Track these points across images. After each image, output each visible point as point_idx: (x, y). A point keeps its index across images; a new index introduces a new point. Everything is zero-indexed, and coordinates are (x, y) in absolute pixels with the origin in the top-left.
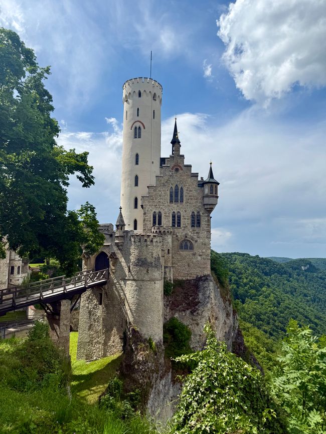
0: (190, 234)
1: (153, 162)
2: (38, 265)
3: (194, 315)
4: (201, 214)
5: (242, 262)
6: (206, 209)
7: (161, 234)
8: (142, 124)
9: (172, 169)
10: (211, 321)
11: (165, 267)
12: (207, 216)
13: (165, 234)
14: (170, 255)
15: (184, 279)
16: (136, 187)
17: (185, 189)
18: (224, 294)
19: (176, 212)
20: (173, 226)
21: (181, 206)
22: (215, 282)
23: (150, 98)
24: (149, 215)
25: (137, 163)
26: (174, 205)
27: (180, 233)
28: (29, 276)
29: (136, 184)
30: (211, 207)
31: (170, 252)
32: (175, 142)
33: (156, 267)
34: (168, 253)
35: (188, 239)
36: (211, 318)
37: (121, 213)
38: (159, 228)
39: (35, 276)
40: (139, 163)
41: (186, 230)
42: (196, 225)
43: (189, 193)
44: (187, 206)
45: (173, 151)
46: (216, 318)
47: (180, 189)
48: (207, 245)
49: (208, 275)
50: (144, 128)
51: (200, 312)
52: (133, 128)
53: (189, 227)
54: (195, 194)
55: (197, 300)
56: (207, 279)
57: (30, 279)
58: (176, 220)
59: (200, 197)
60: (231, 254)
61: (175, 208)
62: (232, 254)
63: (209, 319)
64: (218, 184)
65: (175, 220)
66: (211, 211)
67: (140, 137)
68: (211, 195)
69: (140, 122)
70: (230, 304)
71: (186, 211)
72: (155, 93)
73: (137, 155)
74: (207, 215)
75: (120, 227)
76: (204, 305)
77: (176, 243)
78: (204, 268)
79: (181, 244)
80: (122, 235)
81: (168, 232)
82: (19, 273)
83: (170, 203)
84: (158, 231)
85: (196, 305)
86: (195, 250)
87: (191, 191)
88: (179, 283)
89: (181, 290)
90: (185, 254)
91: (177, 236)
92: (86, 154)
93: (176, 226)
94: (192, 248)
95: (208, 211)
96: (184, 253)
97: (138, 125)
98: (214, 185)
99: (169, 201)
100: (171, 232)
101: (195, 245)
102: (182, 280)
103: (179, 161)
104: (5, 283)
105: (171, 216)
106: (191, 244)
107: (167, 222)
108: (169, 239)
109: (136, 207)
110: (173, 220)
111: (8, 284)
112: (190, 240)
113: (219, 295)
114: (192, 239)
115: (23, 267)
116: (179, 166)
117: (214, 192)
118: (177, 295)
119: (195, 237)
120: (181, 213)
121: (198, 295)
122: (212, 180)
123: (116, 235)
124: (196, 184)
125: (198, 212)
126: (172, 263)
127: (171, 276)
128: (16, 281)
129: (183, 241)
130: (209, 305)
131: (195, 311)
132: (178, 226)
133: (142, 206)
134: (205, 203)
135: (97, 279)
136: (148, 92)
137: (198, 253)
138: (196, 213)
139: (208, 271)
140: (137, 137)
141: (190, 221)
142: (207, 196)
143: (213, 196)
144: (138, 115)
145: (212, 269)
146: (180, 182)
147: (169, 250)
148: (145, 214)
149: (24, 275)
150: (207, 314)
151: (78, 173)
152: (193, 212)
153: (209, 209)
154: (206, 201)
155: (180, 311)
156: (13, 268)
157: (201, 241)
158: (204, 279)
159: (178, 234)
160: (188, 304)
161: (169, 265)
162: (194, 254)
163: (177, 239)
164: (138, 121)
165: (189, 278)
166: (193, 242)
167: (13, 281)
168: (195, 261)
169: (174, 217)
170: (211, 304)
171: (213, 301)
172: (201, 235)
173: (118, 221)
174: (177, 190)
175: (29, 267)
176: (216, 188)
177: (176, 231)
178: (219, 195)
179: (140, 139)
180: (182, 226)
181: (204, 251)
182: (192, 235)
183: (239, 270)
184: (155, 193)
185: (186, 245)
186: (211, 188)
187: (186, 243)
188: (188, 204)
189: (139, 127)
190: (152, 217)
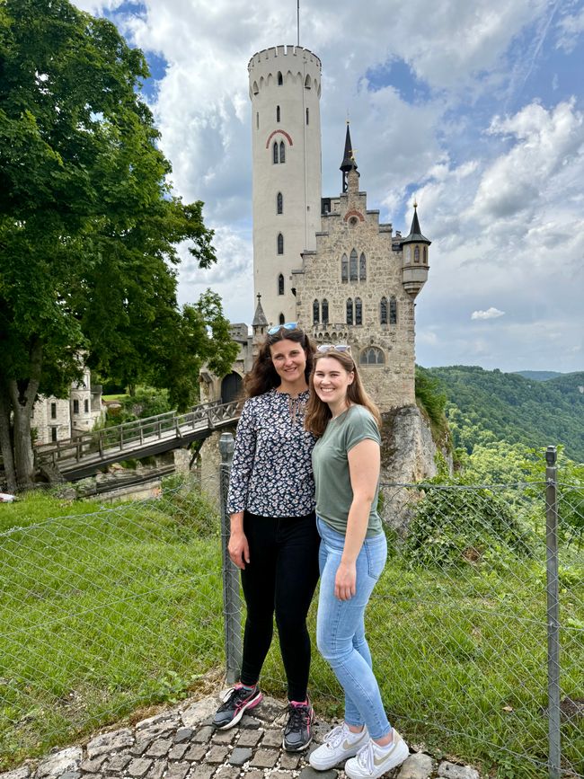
0: (378, 336)
1: (308, 208)
2: (116, 396)
3: (387, 471)
4: (398, 301)
5: (468, 382)
6: (406, 290)
7: (329, 339)
8: (287, 136)
9: (345, 219)
10: (416, 479)
12: (409, 304)
13: (336, 339)
16: (281, 256)
17: (368, 256)
18: (438, 436)
19: (353, 300)
20: (349, 323)
21: (362, 287)
22: (422, 416)
23: (300, 84)
24: (306, 306)
25: (280, 211)
26: (349, 286)
27: (361, 334)
28: (104, 417)
29: (281, 251)
30: (416, 286)
32: (348, 167)
35: (377, 345)
36: (416, 475)
37: (259, 304)
38: (324, 328)
39: (113, 416)
40: (284, 210)
41: (371, 330)
42: (388, 321)
43: (376, 264)
44: (374, 286)
45: (344, 183)
46: (425, 475)
47: (359, 256)
48: (408, 354)
49: (412, 406)
50: (291, 144)
51: (397, 465)
52: (271, 145)
53: (378, 323)
54: (386, 263)
55: (392, 447)
56: (409, 411)
57: (105, 421)
58: (354, 314)
59: (397, 269)
60: (447, 369)
61: (351, 290)
62: (450, 368)
63: (413, 476)
64: (429, 243)
65: (351, 313)
66: (416, 294)
67: (283, 162)
68: (417, 264)
69: (283, 132)
70: (448, 452)
71: (371, 296)
72: (308, 76)
73: (280, 196)
74: (408, 301)
75: (259, 329)
76: (405, 453)
77: (355, 353)
78: (404, 393)
79: (364, 354)
81: (341, 334)
82: (87, 410)
83: (343, 282)
84: (323, 333)
85: (392, 454)
86: (389, 364)
87: (379, 259)
90: (371, 372)
91: (356, 341)
92: (199, 205)
93: (354, 323)
94: (382, 360)
95: (410, 294)
96: (369, 369)
97: (279, 138)
98: (421, 246)
99: (340, 280)
100: (346, 334)
101: (388, 355)
103: (357, 203)
104: (66, 428)
105: (345, 306)
106: (381, 353)
107: (337, 316)
109: (281, 291)
110: (348, 313)
111: (72, 429)
112: (379, 346)
113: (430, 437)
114: (383, 344)
115: (92, 401)
116: (356, 213)
117: (422, 259)
119: (388, 342)
120: (363, 300)
121: (394, 438)
122: (417, 238)
123: (254, 343)
124: (388, 245)
125: (393, 297)
128: (83, 423)
129: (366, 350)
130: (413, 454)
131: (390, 464)
132: (357, 323)
133: (294, 291)
134: (405, 280)
135: (227, 415)
136: (295, 74)
137: (393, 369)
138: (389, 299)
139: (410, 399)
140: (279, 161)
141: (378, 314)
142: (409, 267)
143: (419, 267)
144: (278, 120)
145: (418, 395)
146: (360, 243)
148: (299, 304)
149: (95, 414)
150: (409, 468)
151: (190, 243)
152: (384, 298)
153: (412, 291)
154: (408, 276)
156: (76, 403)
157: (399, 347)
158: (406, 411)
159: (357, 338)
162: (387, 371)
163: (356, 346)
164: (279, 131)
166: (384, 350)
167: (78, 424)
168: (387, 382)
169: (349, 307)
170: (417, 452)
171: (420, 448)
172: (397, 337)
173: (256, 319)
174: (353, 258)
175: (103, 401)
176: (425, 251)
177: (354, 331)
178: (429, 264)
179: (283, 164)
180: (364, 322)
181: (403, 364)
182: (382, 338)
183: (463, 397)
184: (315, 266)
185: (372, 356)
186: (417, 251)
187: (372, 352)
188: (375, 283)
189: (282, 143)
190: (312, 309)
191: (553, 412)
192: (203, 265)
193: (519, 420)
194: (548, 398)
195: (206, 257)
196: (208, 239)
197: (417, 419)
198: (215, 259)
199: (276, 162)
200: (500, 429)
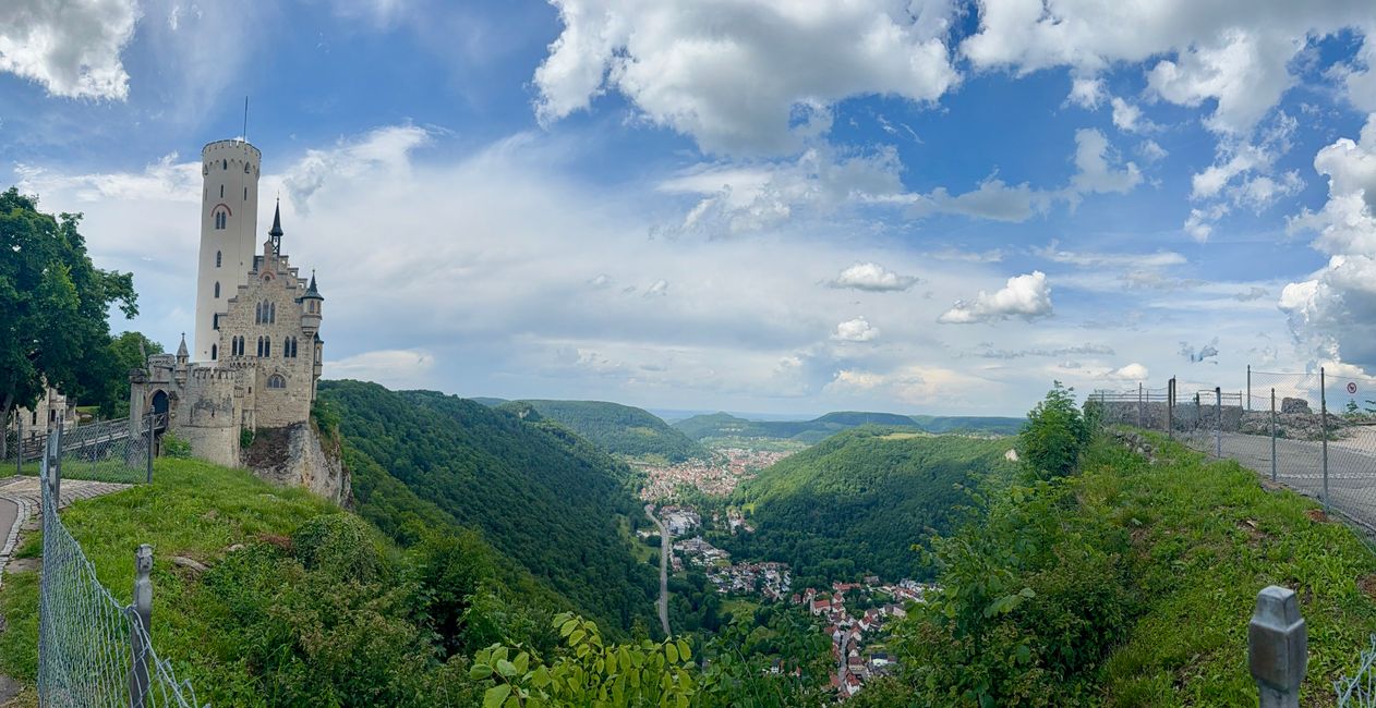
0: (281, 366)
1: (241, 263)
2: (89, 408)
3: (280, 472)
4: (297, 340)
6: (306, 333)
7: (241, 367)
8: (228, 208)
9: (261, 277)
10: (305, 480)
11: (244, 411)
12: (306, 343)
13: (247, 367)
14: (253, 394)
15: (272, 426)
16: (217, 299)
17: (277, 306)
18: (327, 447)
19: (264, 337)
20: (260, 355)
21: (271, 328)
22: (314, 431)
23: (241, 169)
24: (227, 341)
25: (219, 264)
26: (261, 327)
27: (268, 364)
29: (217, 296)
30: (311, 330)
31: (253, 389)
32: (276, 232)
33: (225, 410)
34: (249, 391)
35: (279, 373)
37: (183, 340)
38: (239, 359)
40: (222, 264)
41: (276, 361)
42: (290, 355)
43: (282, 311)
44: (280, 328)
46: (313, 477)
47: (270, 305)
49: (305, 421)
50: (230, 214)
51: (288, 468)
52: (215, 215)
53: (281, 356)
54: (291, 312)
55: (285, 454)
58: (264, 348)
59: (297, 316)
61: (264, 331)
64: (323, 299)
65: (262, 347)
67: (223, 227)
68: (313, 314)
69: (225, 205)
71: (277, 336)
72: (248, 163)
73: (219, 253)
74: (305, 341)
75: (181, 358)
76: (295, 460)
77: (263, 379)
78: (298, 411)
79: (270, 380)
80: (184, 369)
82: (62, 419)
84: (237, 363)
85: (285, 460)
86: (288, 389)
87: (285, 308)
88: (263, 432)
89: (266, 440)
90: (275, 394)
91: (264, 369)
92: (131, 275)
93: (263, 355)
94: (283, 386)
95: (307, 336)
96: (273, 392)
97: (221, 209)
98: (316, 301)
99: (254, 322)
100: (255, 364)
101: (287, 381)
102: (269, 428)
103: (271, 266)
105: (257, 342)
106: (283, 380)
107: (251, 349)
108: (252, 373)
109: (216, 327)
110: (259, 347)
112: (282, 374)
113: (319, 447)
114: (285, 373)
115: (67, 411)
116: (269, 272)
117: (315, 311)
118: (259, 447)
119: (288, 370)
120: (271, 337)
121: (287, 447)
122: (314, 294)
123: (177, 368)
124: (292, 298)
125: (294, 338)
126: (256, 406)
127: (252, 423)
129: (272, 376)
130: (302, 461)
131: (282, 467)
132: (265, 356)
133: (219, 328)
134: (304, 325)
136: (237, 161)
137: (291, 392)
138: (291, 339)
139: (305, 416)
140: (220, 226)
141: (283, 349)
142: (306, 316)
143: (313, 316)
144: (222, 195)
145: (312, 413)
146: (272, 295)
147: (250, 388)
148: (221, 339)
149: (69, 423)
150: (298, 472)
151: (120, 302)
152: (287, 337)
154: (305, 322)
155: (260, 468)
156: (53, 412)
157: (299, 376)
158: (300, 426)
159: (265, 367)
160: (273, 459)
161: (251, 407)
162: (286, 394)
163: (263, 373)
164: (222, 205)
165: (278, 425)
166: (286, 378)
168: (286, 402)
169: (260, 344)
171: (308, 455)
172: (296, 368)
173: (179, 351)
174: (266, 307)
176: (319, 304)
177: (263, 361)
178: (322, 314)
179: (223, 230)
180: (271, 355)
181: (301, 390)
182: (284, 368)
183: (424, 419)
184: (235, 309)
185: (276, 381)
186: (312, 304)
187: (276, 378)
188: (281, 326)
189: (224, 213)
190: (231, 343)
191: (499, 434)
192: (129, 317)
193: (470, 441)
194: (496, 421)
195: (131, 312)
196: (133, 300)
197: (306, 432)
198: (137, 313)
199: (218, 228)
200: (454, 448)
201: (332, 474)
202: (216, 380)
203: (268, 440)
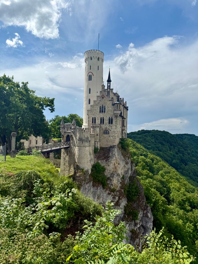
0: (108, 127)
1: (97, 92)
3: (107, 162)
6: (115, 116)
8: (92, 73)
9: (101, 97)
10: (116, 165)
11: (95, 142)
13: (95, 127)
14: (98, 136)
15: (105, 147)
16: (89, 105)
17: (106, 106)
18: (125, 154)
19: (102, 117)
20: (101, 123)
21: (104, 114)
23: (96, 59)
25: (90, 93)
27: (104, 126)
29: (89, 103)
31: (98, 135)
32: (109, 81)
33: (86, 141)
34: (97, 135)
35: (107, 129)
36: (116, 163)
40: (91, 93)
41: (106, 125)
42: (110, 123)
43: (108, 109)
46: (119, 164)
48: (115, 132)
49: (116, 145)
50: (93, 75)
51: (110, 161)
52: (88, 76)
53: (108, 124)
54: (111, 109)
55: (109, 156)
58: (102, 121)
61: (102, 115)
63: (114, 164)
67: (91, 80)
70: (128, 159)
71: (106, 117)
72: (99, 57)
73: (90, 89)
75: (73, 125)
76: (112, 158)
77: (102, 131)
78: (114, 142)
80: (74, 128)
81: (97, 126)
83: (100, 113)
84: (92, 126)
85: (109, 158)
86: (110, 134)
87: (109, 107)
88: (102, 148)
89: (102, 151)
91: (102, 128)
94: (109, 133)
96: (105, 136)
97: (90, 74)
98: (118, 105)
101: (110, 132)
102: (104, 147)
103: (104, 93)
106: (108, 132)
107: (98, 122)
108: (98, 129)
113: (121, 154)
114: (109, 129)
116: (104, 96)
117: (118, 108)
118: (100, 153)
119: (110, 128)
120: (104, 118)
121: (110, 154)
123: (72, 128)
124: (111, 104)
125: (112, 117)
126: (100, 140)
127: (98, 146)
129: (105, 130)
130: (114, 158)
131: (108, 160)
136: (95, 57)
137: (111, 136)
138: (111, 118)
141: (108, 121)
142: (115, 110)
143: (118, 110)
144: (90, 69)
146: (104, 103)
148: (89, 118)
150: (113, 162)
152: (110, 117)
154: (115, 112)
155: (101, 160)
157: (113, 130)
158: (113, 147)
160: (105, 157)
161: (98, 141)
162: (110, 136)
164: (91, 72)
165: (107, 146)
166: (109, 131)
168: (110, 139)
169: (101, 119)
171: (117, 156)
172: (113, 128)
174: (103, 107)
175: (53, 140)
176: (120, 106)
177: (102, 126)
179: (91, 81)
180: (104, 123)
181: (114, 135)
182: (109, 128)
183: (185, 145)
184: (93, 109)
185: (106, 132)
187: (106, 131)
188: (107, 114)
189: (91, 75)
190: (92, 119)
197: (116, 149)
199: (89, 80)
201: (127, 163)
202: (83, 132)
203: (104, 151)
